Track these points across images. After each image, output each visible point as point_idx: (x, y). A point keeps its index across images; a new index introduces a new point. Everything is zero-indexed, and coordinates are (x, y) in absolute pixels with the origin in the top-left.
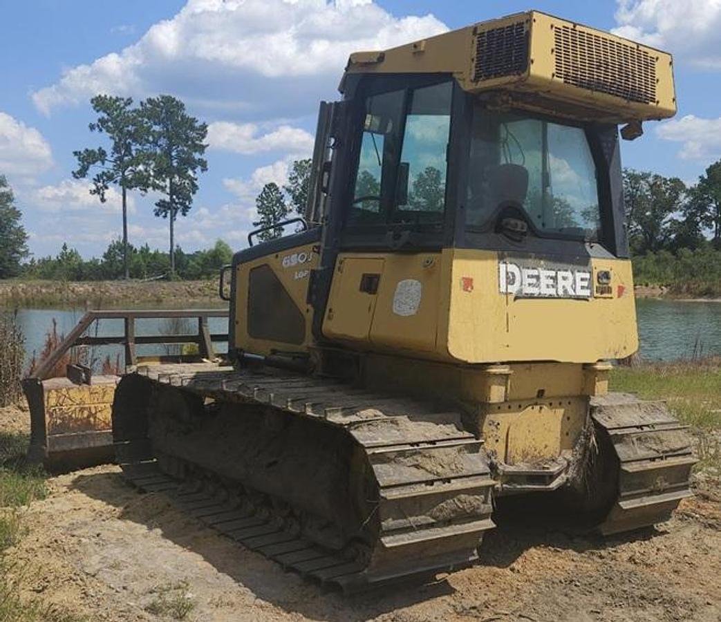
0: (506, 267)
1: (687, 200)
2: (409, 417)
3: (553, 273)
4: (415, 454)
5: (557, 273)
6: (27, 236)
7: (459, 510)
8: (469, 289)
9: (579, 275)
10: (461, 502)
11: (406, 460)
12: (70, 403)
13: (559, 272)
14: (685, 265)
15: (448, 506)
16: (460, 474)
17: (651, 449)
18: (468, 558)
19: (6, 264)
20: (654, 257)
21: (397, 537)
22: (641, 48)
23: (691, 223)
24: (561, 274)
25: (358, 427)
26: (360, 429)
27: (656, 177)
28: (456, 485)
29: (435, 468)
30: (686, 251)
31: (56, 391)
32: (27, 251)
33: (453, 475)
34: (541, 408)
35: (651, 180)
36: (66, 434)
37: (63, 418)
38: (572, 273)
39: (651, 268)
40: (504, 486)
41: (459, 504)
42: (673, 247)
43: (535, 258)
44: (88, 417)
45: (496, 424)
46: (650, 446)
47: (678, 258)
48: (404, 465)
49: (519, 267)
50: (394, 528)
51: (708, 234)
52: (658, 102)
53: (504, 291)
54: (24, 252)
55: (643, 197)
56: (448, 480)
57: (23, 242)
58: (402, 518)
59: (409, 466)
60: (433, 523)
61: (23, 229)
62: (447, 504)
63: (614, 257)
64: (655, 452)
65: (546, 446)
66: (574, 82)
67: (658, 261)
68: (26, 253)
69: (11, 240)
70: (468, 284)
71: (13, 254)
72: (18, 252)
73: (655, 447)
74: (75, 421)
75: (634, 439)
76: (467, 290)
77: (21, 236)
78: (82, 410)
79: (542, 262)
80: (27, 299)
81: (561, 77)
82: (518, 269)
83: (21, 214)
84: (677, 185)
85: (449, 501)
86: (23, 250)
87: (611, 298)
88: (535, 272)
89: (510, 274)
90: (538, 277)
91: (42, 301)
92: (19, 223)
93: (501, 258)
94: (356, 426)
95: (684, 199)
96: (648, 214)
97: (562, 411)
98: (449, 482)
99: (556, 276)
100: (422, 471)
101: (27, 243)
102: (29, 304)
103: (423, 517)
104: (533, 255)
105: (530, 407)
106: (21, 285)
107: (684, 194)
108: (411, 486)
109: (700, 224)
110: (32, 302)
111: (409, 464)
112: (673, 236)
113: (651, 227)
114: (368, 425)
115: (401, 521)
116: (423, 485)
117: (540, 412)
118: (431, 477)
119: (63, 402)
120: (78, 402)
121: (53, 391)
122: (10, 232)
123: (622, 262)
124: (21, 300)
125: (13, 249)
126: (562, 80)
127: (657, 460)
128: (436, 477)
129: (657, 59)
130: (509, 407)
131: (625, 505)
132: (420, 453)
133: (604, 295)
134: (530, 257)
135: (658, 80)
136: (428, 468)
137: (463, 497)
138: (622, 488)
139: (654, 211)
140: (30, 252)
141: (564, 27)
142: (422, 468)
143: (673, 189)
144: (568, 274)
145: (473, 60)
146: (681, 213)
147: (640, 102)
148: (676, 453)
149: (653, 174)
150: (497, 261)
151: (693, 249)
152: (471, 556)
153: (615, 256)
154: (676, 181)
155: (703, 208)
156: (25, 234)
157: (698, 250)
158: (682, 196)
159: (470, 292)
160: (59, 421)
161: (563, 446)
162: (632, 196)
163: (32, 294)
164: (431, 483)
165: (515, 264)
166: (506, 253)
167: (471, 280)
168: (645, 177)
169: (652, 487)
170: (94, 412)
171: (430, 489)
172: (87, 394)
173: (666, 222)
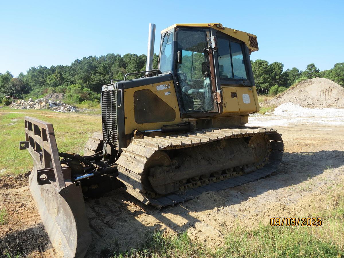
145: (249, 41)
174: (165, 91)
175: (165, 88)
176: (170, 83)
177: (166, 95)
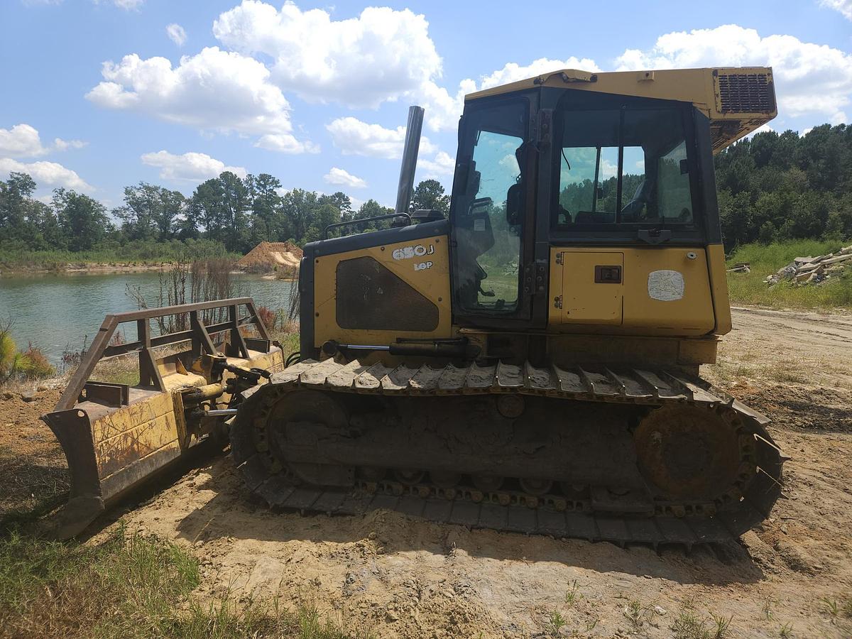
1: (186, 207)
12: (114, 431)
14: (193, 250)
20: (170, 244)
23: (191, 222)
27: (164, 190)
30: (191, 240)
31: (101, 420)
35: (160, 191)
36: (116, 472)
37: (111, 453)
39: (169, 251)
42: (182, 237)
44: (132, 444)
47: (187, 245)
51: (202, 229)
55: (157, 203)
67: (173, 247)
74: (122, 453)
78: (126, 436)
84: (178, 196)
95: (184, 206)
96: (161, 214)
107: (184, 203)
109: (197, 223)
112: (180, 230)
113: (164, 223)
119: (108, 433)
120: (121, 429)
121: (97, 421)
139: (165, 213)
143: (176, 199)
145: (717, 95)
146: (184, 215)
149: (161, 187)
151: (195, 239)
154: (177, 193)
155: (198, 213)
157: (198, 240)
158: (183, 204)
160: (108, 458)
162: (148, 201)
168: (156, 189)
170: (136, 437)
172: (127, 417)
173: (174, 221)
174: (416, 260)
175: (417, 253)
176: (437, 241)
177: (416, 269)
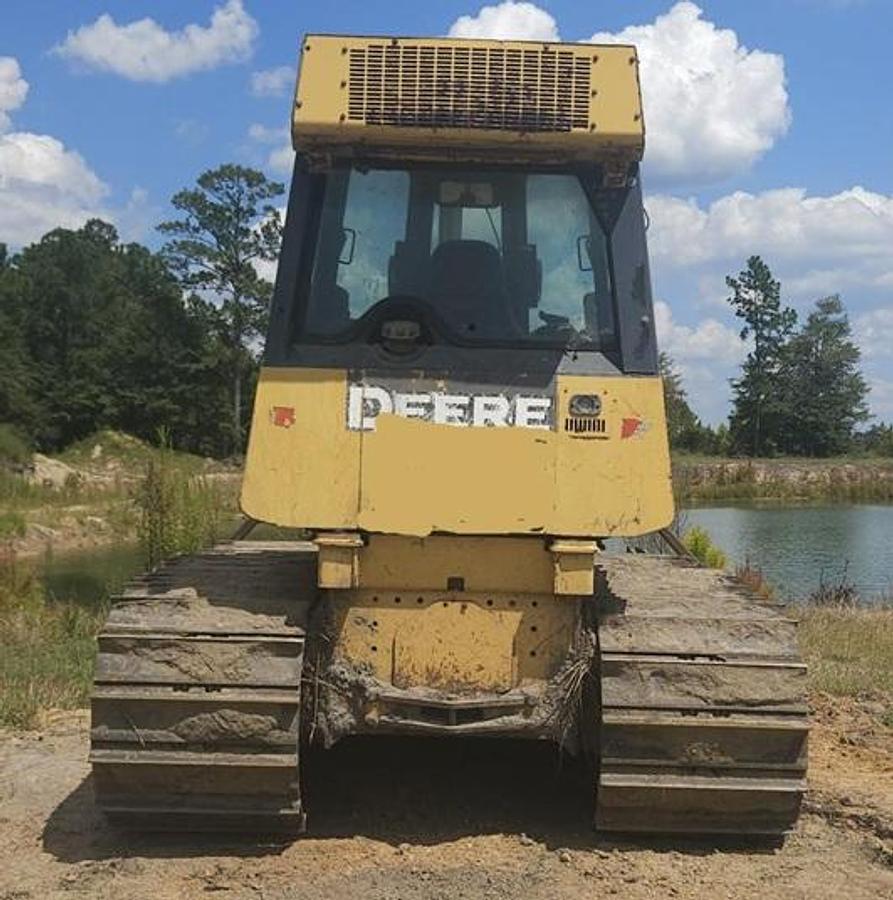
0: (363, 392)
2: (209, 600)
3: (465, 400)
4: (170, 645)
5: (472, 399)
6: (867, 387)
7: (222, 731)
8: (287, 422)
9: (522, 403)
10: (226, 720)
11: (153, 653)
13: (476, 399)
15: (202, 722)
16: (240, 682)
17: (689, 693)
18: (279, 809)
19: (831, 434)
21: (116, 752)
22: (552, 48)
24: (479, 402)
25: (122, 606)
26: (126, 608)
28: (227, 695)
29: (195, 668)
32: (866, 412)
33: (225, 682)
34: (464, 607)
38: (509, 399)
40: (383, 718)
41: (222, 722)
43: (426, 377)
45: (370, 622)
46: (689, 689)
48: (150, 658)
49: (389, 392)
50: (109, 739)
52: (593, 126)
53: (357, 426)
54: (860, 414)
56: (217, 687)
57: (860, 398)
58: (126, 728)
59: (157, 662)
60: (180, 743)
61: (861, 378)
62: (200, 719)
63: (619, 372)
64: (702, 702)
65: (481, 668)
66: (388, 122)
68: (864, 416)
69: (841, 396)
70: (284, 416)
71: (843, 417)
72: (851, 414)
73: (702, 692)
75: (646, 673)
76: (282, 425)
77: (858, 388)
79: (441, 384)
80: (853, 491)
81: (361, 118)
82: (387, 395)
83: (859, 353)
85: (203, 716)
86: (859, 411)
87: (605, 438)
88: (425, 399)
89: (369, 403)
90: (430, 407)
91: (877, 492)
92: (856, 367)
93: (354, 379)
94: (120, 603)
97: (518, 616)
98: (219, 691)
99: (471, 405)
100: (175, 671)
101: (866, 398)
102: (855, 497)
103: (164, 732)
104: (422, 373)
105: (441, 603)
106: (848, 466)
108: (147, 688)
110: (859, 494)
111: (157, 659)
114: (140, 604)
115: (124, 732)
116: (170, 689)
117: (462, 612)
118: (185, 679)
122: (839, 383)
123: (636, 380)
124: (843, 490)
125: (843, 411)
126: (363, 122)
127: (700, 714)
128: (194, 681)
129: (595, 59)
130: (398, 600)
131: (608, 780)
132: (177, 646)
133: (585, 434)
134: (417, 376)
135: (594, 93)
136: (183, 666)
137: (228, 713)
138: (605, 752)
140: (870, 413)
141: (371, 46)
142: (176, 666)
144: (501, 401)
147: (550, 130)
148: (756, 709)
150: (345, 383)
152: (285, 807)
153: (621, 369)
156: (864, 384)
159: (287, 427)
161: (523, 672)
163: (862, 481)
164: (185, 687)
165: (382, 387)
166: (363, 371)
167: (292, 411)
169: (685, 760)
171: (179, 695)
